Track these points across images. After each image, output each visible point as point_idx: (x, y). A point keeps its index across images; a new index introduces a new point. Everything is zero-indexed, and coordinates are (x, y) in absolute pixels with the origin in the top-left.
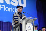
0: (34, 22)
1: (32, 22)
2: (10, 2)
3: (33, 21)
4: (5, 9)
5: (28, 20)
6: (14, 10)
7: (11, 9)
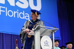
0: (53, 35)
1: (50, 34)
2: (16, 2)
3: (52, 33)
4: (7, 13)
5: (44, 32)
6: (22, 15)
7: (16, 14)
